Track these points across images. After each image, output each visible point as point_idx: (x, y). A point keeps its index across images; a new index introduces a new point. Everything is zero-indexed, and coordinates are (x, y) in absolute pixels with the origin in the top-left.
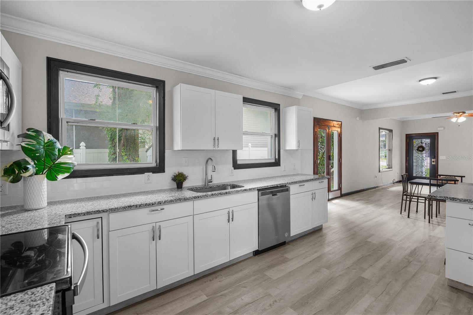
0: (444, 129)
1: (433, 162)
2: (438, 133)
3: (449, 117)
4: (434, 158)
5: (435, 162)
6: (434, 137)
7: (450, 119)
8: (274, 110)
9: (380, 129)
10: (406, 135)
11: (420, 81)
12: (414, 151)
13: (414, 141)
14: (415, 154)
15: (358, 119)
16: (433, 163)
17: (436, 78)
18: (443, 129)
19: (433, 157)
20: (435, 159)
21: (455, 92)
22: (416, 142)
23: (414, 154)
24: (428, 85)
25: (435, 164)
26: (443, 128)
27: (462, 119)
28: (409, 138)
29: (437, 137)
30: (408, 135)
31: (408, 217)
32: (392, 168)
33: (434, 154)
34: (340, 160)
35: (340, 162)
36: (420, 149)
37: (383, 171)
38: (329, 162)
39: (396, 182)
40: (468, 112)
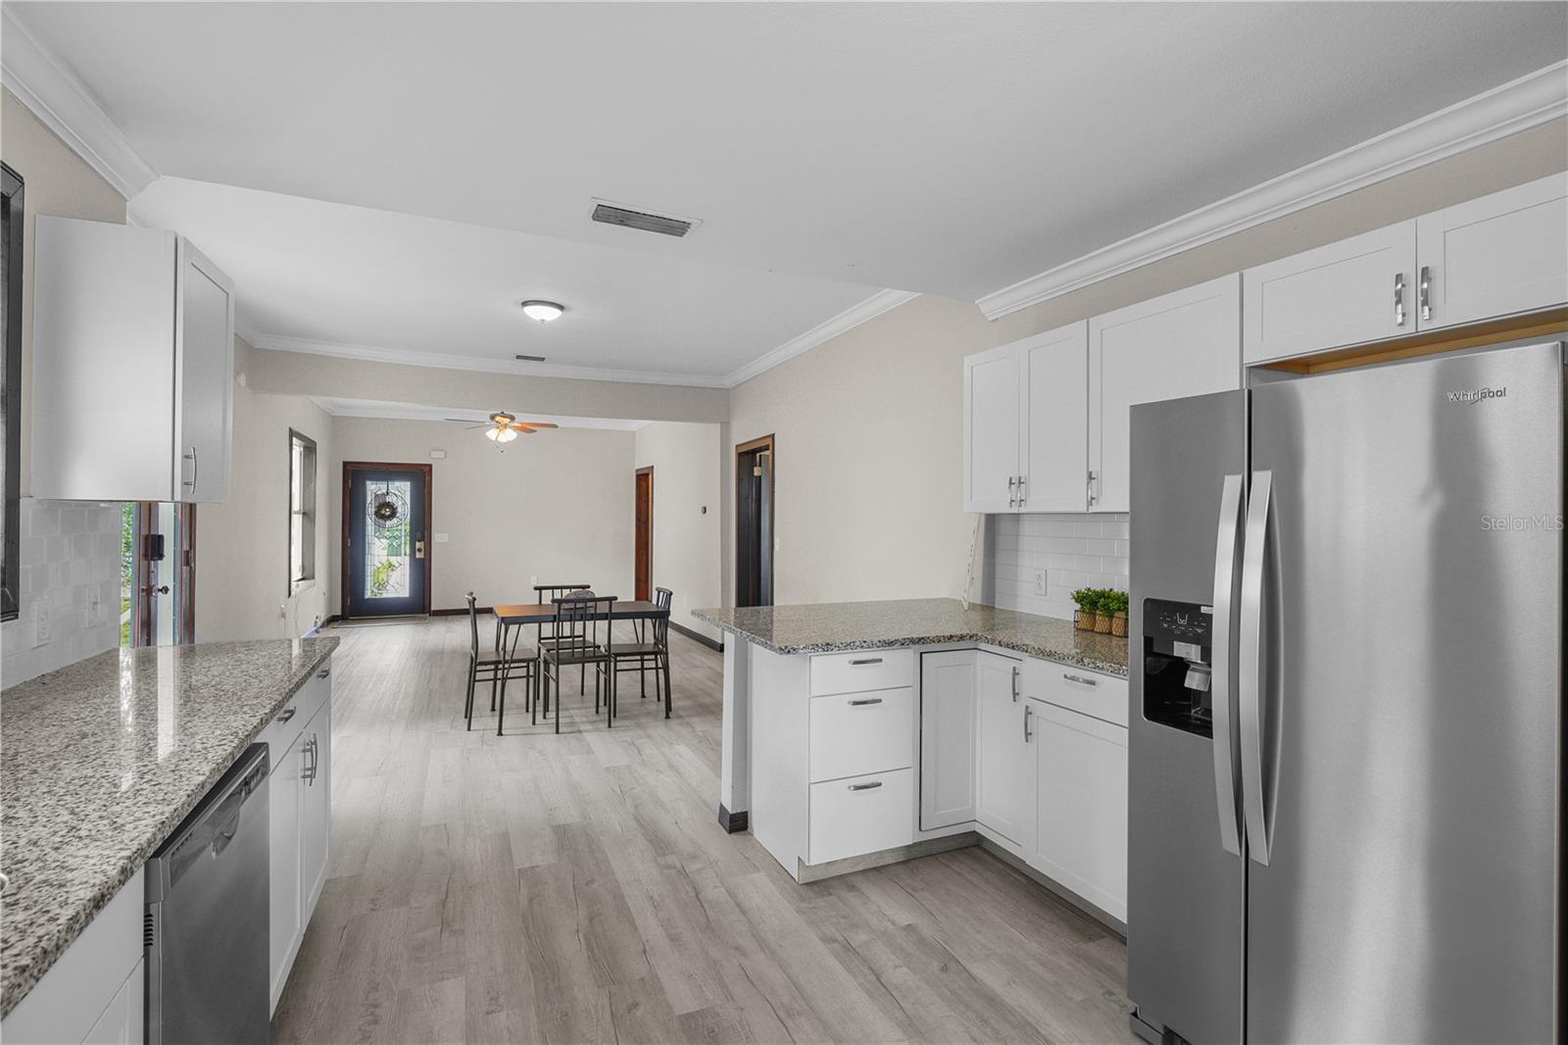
0: (446, 456)
1: (420, 550)
2: (430, 466)
3: (480, 426)
4: (422, 539)
5: (423, 552)
6: (420, 476)
9: (292, 433)
10: (345, 464)
11: (525, 304)
12: (368, 516)
13: (368, 485)
14: (374, 525)
15: (242, 380)
16: (419, 555)
17: (561, 307)
18: (443, 456)
19: (419, 535)
20: (422, 543)
21: (544, 359)
22: (373, 488)
23: (368, 528)
24: (543, 321)
25: (423, 557)
26: (443, 453)
27: (509, 435)
28: (354, 476)
29: (427, 478)
30: (349, 467)
31: (500, 734)
32: (313, 578)
33: (422, 528)
34: (188, 559)
35: (188, 563)
36: (383, 512)
37: (298, 590)
38: (152, 569)
39: (322, 626)
40: (522, 418)
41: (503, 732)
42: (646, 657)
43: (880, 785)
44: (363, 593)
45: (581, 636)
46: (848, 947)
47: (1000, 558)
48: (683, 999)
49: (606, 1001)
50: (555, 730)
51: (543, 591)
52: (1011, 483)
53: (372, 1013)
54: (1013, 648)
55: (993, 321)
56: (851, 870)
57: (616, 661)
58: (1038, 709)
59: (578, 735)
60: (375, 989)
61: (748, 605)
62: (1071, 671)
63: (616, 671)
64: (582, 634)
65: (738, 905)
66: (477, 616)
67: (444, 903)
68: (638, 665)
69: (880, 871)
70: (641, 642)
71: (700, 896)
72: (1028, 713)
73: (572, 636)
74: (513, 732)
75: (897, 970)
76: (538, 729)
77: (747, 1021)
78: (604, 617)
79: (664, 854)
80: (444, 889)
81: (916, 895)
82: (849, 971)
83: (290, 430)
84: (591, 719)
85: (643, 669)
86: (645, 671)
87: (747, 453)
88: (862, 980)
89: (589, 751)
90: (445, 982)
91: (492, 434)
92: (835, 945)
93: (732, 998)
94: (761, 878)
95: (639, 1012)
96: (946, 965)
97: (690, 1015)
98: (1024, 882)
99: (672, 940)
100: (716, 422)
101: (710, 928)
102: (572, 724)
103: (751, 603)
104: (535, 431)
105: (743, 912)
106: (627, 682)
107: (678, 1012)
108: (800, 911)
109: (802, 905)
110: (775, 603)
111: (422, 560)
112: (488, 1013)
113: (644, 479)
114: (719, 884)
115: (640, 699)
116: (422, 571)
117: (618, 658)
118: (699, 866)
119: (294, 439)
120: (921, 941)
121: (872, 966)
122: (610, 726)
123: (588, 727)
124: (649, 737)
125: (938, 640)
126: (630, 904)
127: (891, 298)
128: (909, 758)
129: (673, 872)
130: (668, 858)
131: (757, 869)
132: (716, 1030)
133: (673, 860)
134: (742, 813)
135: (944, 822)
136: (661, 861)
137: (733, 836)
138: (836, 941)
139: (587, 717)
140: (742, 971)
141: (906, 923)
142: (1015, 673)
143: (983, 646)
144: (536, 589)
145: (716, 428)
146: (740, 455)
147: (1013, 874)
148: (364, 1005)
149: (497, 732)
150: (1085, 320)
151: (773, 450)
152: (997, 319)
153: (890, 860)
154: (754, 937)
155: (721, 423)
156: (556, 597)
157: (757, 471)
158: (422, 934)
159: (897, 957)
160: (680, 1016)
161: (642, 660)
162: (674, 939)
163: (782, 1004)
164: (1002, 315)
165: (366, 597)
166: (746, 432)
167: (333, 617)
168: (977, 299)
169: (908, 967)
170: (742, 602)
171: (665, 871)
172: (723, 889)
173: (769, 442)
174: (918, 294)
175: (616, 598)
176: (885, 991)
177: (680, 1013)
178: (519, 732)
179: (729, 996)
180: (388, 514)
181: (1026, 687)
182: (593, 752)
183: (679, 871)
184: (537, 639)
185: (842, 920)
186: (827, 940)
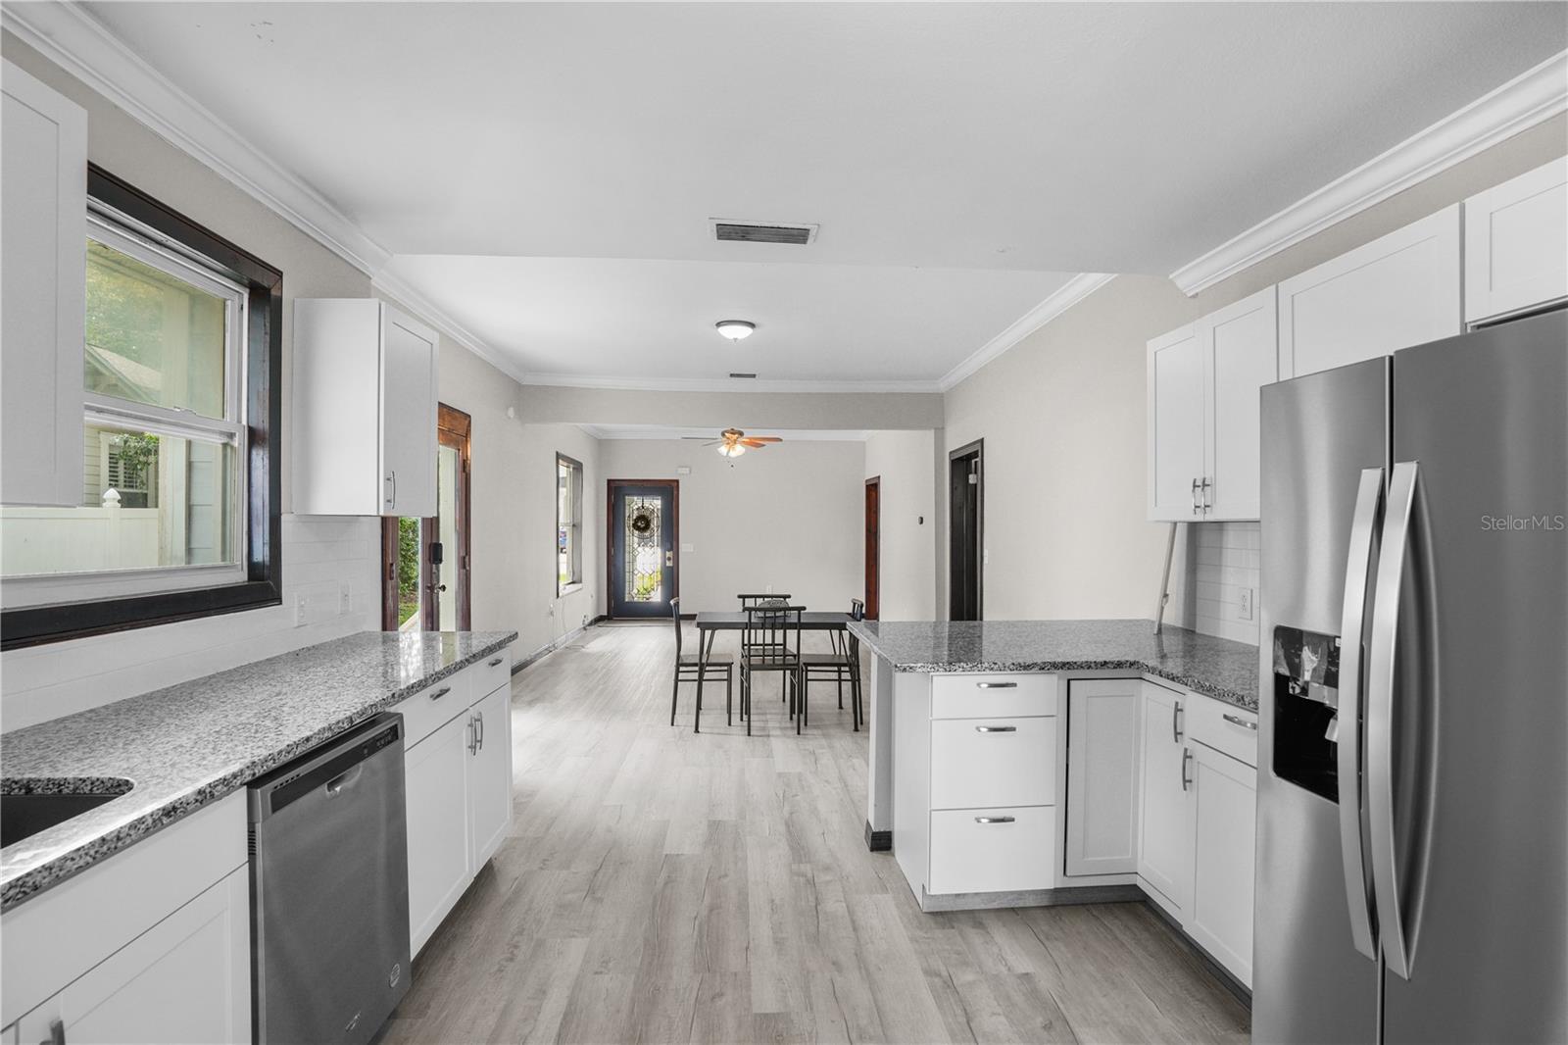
0: (692, 472)
1: (669, 559)
2: (677, 481)
3: (713, 442)
4: (671, 549)
5: (672, 560)
6: (668, 490)
7: (716, 445)
8: (246, 296)
9: (558, 456)
10: (609, 481)
11: (719, 324)
12: (627, 529)
13: (628, 499)
14: (632, 538)
15: (511, 412)
16: (668, 564)
17: (752, 325)
18: (689, 472)
19: (668, 545)
20: (671, 552)
21: (754, 376)
22: (634, 504)
23: (627, 539)
24: (735, 339)
25: (671, 565)
26: (689, 469)
27: (739, 450)
28: (617, 491)
29: (675, 493)
30: (612, 484)
31: (697, 731)
32: (581, 582)
33: (671, 538)
34: (464, 563)
35: (464, 567)
36: (639, 524)
37: (566, 592)
38: (434, 570)
39: (590, 624)
40: (749, 433)
41: (700, 730)
42: (843, 669)
43: (1013, 820)
44: (624, 598)
45: (781, 645)
46: (949, 984)
47: (1202, 576)
48: (766, 999)
49: (696, 985)
50: (746, 732)
51: (746, 600)
52: (1195, 486)
53: (512, 952)
54: (1173, 679)
55: (1193, 297)
56: (983, 907)
57: (807, 671)
58: (1199, 752)
59: (765, 739)
60: (521, 933)
61: (962, 620)
62: (1232, 711)
63: (807, 680)
64: (782, 642)
65: (853, 922)
66: (682, 622)
67: (596, 873)
68: (835, 676)
69: (1015, 912)
70: (838, 653)
71: (819, 907)
72: (1187, 757)
73: (773, 644)
74: (708, 730)
75: (994, 1017)
76: (733, 730)
77: (817, 1033)
78: (792, 626)
79: (800, 862)
80: (601, 860)
81: (1047, 943)
82: (940, 1007)
83: (557, 453)
84: (783, 725)
85: (840, 680)
86: (843, 683)
87: (961, 459)
88: (950, 1020)
89: (770, 755)
90: (573, 939)
91: (723, 450)
92: (936, 980)
93: (811, 1009)
94: (887, 901)
95: (720, 1003)
96: (1051, 1023)
97: (766, 1015)
98: (1186, 949)
99: (777, 943)
100: (930, 429)
101: (816, 939)
102: (763, 729)
103: (965, 617)
104: (764, 445)
105: (855, 929)
106: (821, 692)
107: (756, 1009)
108: (914, 940)
109: (919, 933)
110: (985, 619)
111: (672, 568)
112: (596, 973)
113: (873, 489)
114: (842, 899)
115: (837, 710)
116: (671, 579)
117: (809, 668)
118: (828, 878)
119: (561, 461)
120: (1033, 994)
121: (968, 1008)
122: (799, 734)
123: (778, 732)
124: (831, 747)
125: (1088, 666)
126: (751, 904)
127: (1090, 282)
128: (1051, 793)
129: (802, 880)
130: (802, 866)
131: (885, 890)
132: (785, 1035)
133: (806, 868)
134: (885, 832)
135: (1094, 868)
136: (794, 867)
137: (875, 854)
138: (939, 975)
139: (780, 722)
140: (831, 986)
141: (1024, 972)
142: (1178, 710)
143: (1148, 676)
144: (740, 597)
145: (929, 436)
146: (954, 463)
147: (1175, 940)
148: (508, 944)
149: (694, 729)
150: (1274, 287)
151: (982, 456)
152: (1197, 294)
153: (1030, 902)
154: (856, 955)
155: (936, 429)
156: (746, 605)
157: (972, 479)
158: (570, 896)
159: (999, 1005)
160: (756, 1014)
161: (840, 672)
162: (779, 943)
163: (858, 1025)
164: (1200, 289)
165: (627, 600)
166: (957, 439)
167: (601, 616)
168: (1172, 273)
169: (1007, 1017)
170: (956, 615)
171: (796, 878)
172: (844, 905)
173: (978, 447)
174: (1116, 275)
175: (804, 608)
176: (970, 1035)
177: (759, 1011)
178: (716, 731)
179: (810, 1006)
180: (642, 526)
181: (1190, 727)
182: (773, 757)
183: (808, 880)
184: (741, 645)
185: (955, 956)
186: (930, 973)
